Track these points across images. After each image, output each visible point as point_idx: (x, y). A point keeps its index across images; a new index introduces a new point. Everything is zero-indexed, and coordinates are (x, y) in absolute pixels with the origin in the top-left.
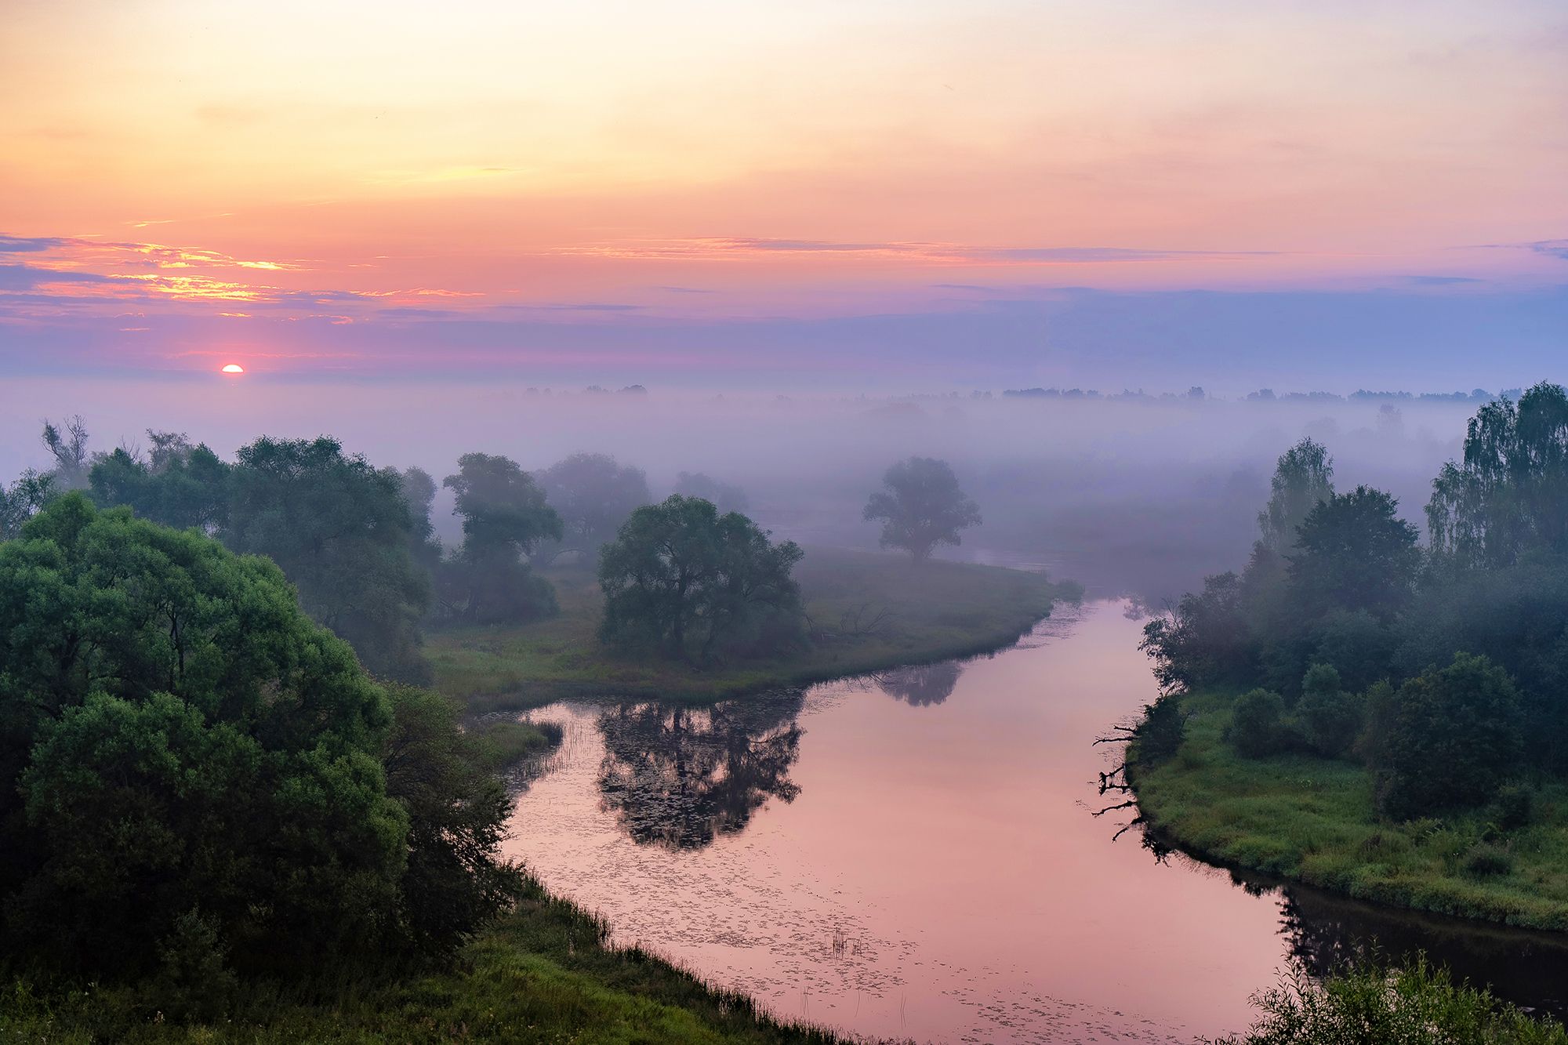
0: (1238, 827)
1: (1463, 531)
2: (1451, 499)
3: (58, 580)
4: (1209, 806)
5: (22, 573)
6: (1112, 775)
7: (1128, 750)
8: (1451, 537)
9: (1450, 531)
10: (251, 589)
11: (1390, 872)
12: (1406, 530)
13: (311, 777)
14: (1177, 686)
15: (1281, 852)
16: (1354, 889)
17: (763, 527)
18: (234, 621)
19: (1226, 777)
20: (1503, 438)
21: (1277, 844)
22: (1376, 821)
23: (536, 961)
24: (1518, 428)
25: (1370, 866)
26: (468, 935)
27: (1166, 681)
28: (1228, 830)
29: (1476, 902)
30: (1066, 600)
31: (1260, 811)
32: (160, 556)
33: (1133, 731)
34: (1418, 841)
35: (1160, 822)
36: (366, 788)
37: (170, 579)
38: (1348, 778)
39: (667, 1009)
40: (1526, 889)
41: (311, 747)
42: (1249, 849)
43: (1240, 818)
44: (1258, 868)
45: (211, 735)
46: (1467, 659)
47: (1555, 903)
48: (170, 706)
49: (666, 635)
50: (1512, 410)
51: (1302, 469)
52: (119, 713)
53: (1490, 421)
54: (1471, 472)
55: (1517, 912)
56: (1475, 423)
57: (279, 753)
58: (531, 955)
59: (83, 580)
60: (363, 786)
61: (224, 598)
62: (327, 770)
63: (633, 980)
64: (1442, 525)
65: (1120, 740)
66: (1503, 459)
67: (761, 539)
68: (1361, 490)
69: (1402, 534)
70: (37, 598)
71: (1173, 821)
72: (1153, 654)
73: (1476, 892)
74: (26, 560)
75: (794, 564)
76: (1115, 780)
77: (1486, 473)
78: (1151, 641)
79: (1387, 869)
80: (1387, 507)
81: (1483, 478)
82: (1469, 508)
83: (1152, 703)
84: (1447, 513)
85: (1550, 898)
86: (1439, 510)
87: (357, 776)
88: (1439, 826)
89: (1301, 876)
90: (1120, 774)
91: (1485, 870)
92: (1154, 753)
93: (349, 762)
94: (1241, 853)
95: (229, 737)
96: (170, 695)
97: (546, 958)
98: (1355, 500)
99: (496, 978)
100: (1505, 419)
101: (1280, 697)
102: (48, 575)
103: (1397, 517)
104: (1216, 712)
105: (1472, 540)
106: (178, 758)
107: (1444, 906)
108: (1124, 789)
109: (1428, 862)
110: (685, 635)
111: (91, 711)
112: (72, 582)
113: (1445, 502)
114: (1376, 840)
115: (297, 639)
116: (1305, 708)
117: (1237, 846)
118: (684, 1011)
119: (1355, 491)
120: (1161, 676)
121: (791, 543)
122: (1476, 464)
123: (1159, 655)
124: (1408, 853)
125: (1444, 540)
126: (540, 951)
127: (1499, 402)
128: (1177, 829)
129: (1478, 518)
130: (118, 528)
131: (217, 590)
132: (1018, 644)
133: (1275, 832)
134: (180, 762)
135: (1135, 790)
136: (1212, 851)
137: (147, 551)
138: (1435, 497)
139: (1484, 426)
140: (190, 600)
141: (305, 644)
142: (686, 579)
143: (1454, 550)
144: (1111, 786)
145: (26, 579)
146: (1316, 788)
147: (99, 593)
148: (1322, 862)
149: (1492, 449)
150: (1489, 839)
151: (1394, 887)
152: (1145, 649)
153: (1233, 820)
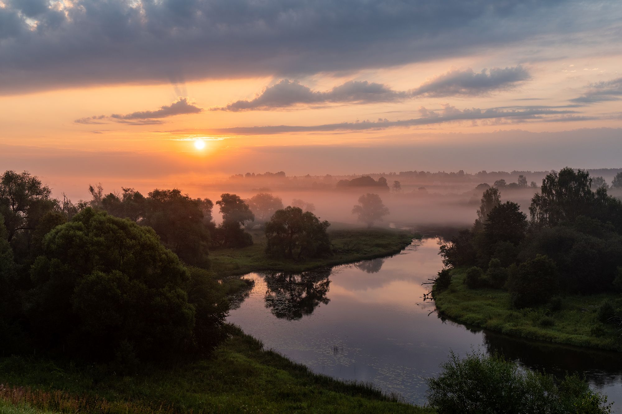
0: (467, 311)
1: (541, 215)
2: (537, 205)
3: (83, 234)
4: (458, 305)
5: (72, 232)
6: (427, 295)
7: (433, 286)
8: (537, 217)
9: (537, 215)
10: (144, 237)
11: (515, 325)
12: (523, 215)
13: (163, 297)
14: (450, 266)
15: (480, 319)
16: (503, 331)
17: (317, 216)
18: (139, 247)
19: (464, 295)
20: (554, 185)
21: (479, 317)
22: (511, 309)
23: (238, 355)
24: (558, 182)
25: (509, 324)
26: (216, 347)
27: (446, 265)
28: (463, 312)
29: (542, 335)
30: (417, 239)
31: (474, 306)
32: (115, 227)
33: (434, 281)
34: (525, 315)
35: (442, 310)
36: (181, 300)
37: (118, 234)
38: (503, 295)
39: (278, 370)
40: (559, 331)
41: (164, 287)
42: (470, 318)
43: (467, 308)
44: (473, 324)
45: (131, 284)
46: (540, 257)
47: (568, 335)
48: (118, 274)
49: (286, 251)
50: (557, 176)
51: (491, 196)
52: (102, 277)
53: (550, 180)
54: (544, 196)
55: (556, 338)
56: (544, 181)
57: (153, 289)
58: (237, 353)
59: (90, 234)
60: (180, 299)
61: (135, 240)
62: (169, 295)
63: (269, 361)
64: (535, 213)
65: (430, 283)
66: (554, 192)
67: (317, 220)
68: (508, 202)
69: (521, 217)
70: (76, 240)
71: (446, 309)
72: (443, 256)
73: (542, 332)
74: (73, 228)
75: (327, 228)
76: (428, 296)
77: (548, 197)
78: (442, 252)
79: (514, 325)
80: (517, 208)
81: (548, 198)
82: (543, 208)
83: (440, 272)
84: (536, 210)
85: (566, 333)
86: (533, 209)
87: (178, 297)
88: (531, 310)
89: (486, 327)
90: (430, 294)
91: (546, 324)
92: (441, 288)
93: (176, 292)
94: (468, 319)
95: (137, 284)
96: (118, 271)
97: (241, 354)
98: (506, 206)
99: (225, 361)
100: (554, 179)
101: (481, 269)
102: (80, 233)
103: (520, 211)
104: (462, 274)
105: (544, 218)
106: (121, 291)
107: (532, 336)
108: (432, 299)
109: (527, 322)
110: (293, 251)
111: (93, 276)
112: (87, 235)
113: (535, 206)
114: (511, 315)
115: (159, 253)
116: (489, 273)
117: (466, 317)
118: (284, 371)
119: (506, 203)
120: (445, 263)
121: (326, 221)
122: (545, 194)
123: (445, 256)
124: (521, 319)
125: (535, 218)
126: (239, 352)
127: (553, 174)
128: (447, 312)
129: (546, 211)
130: (103, 218)
131: (134, 237)
132: (400, 253)
133: (479, 313)
134: (121, 292)
135: (435, 299)
136: (458, 319)
137: (111, 225)
138: (532, 204)
139: (548, 182)
140: (124, 240)
141: (162, 254)
142: (293, 233)
143: (538, 221)
144: (427, 298)
145: (73, 235)
146: (492, 298)
147: (95, 239)
148: (494, 322)
149: (551, 189)
150: (547, 314)
151: (516, 330)
152: (440, 254)
153: (466, 309)
